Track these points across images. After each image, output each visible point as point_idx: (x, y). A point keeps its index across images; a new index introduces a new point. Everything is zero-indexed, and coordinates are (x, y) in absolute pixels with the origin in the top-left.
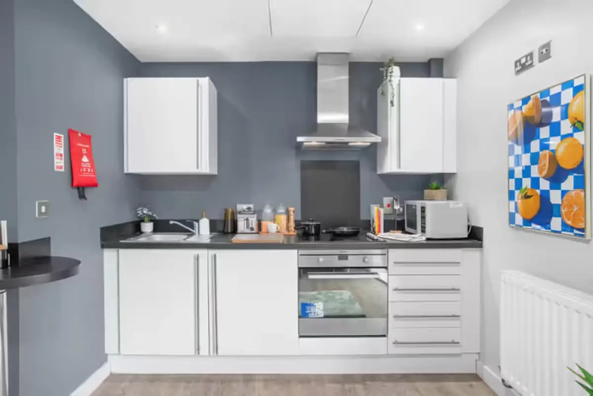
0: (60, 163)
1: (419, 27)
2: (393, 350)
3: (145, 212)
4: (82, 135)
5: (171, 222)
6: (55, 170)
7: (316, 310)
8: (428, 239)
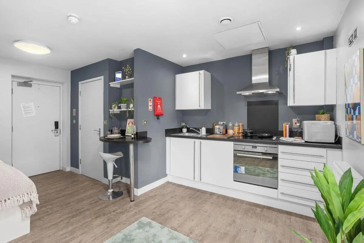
0: (151, 108)
1: (299, 29)
2: (280, 197)
3: (183, 124)
4: (159, 98)
5: (191, 129)
6: (149, 110)
7: (241, 170)
8: (306, 142)
